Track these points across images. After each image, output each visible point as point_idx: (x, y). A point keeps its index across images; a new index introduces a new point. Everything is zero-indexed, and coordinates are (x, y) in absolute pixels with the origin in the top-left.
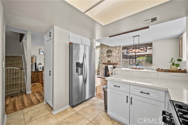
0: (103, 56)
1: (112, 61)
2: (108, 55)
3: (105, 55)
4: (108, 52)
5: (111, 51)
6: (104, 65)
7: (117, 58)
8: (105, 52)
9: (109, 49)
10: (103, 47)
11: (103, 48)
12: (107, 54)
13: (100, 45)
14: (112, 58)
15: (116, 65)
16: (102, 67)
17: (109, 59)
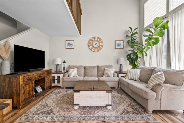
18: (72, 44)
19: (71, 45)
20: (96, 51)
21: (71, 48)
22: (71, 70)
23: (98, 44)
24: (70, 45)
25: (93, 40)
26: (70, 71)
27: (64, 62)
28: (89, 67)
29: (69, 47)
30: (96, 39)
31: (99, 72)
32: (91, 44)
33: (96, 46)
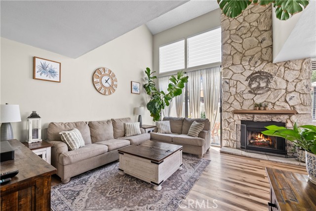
0: (233, 90)
1: (270, 107)
2: (254, 86)
3: (243, 87)
4: (252, 78)
5: (268, 77)
6: (236, 116)
7: (292, 95)
8: (243, 79)
9: (257, 70)
10: (233, 64)
11: (234, 68)
12: (250, 85)
13: (220, 60)
14: (272, 96)
15: (286, 117)
16: (229, 123)
17: (259, 100)
18: (56, 70)
19: (52, 72)
20: (107, 93)
21: (52, 79)
22: (72, 134)
23: (109, 81)
24: (50, 71)
25: (102, 73)
26: (72, 137)
27: (34, 115)
28: (99, 122)
29: (44, 77)
30: (107, 72)
31: (118, 131)
32: (98, 80)
33: (106, 85)
